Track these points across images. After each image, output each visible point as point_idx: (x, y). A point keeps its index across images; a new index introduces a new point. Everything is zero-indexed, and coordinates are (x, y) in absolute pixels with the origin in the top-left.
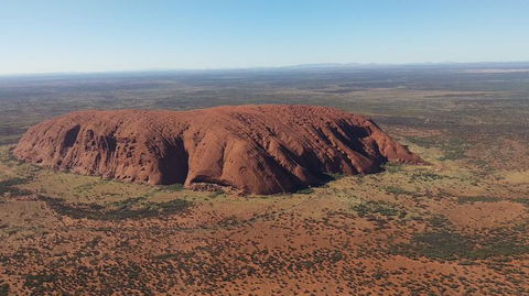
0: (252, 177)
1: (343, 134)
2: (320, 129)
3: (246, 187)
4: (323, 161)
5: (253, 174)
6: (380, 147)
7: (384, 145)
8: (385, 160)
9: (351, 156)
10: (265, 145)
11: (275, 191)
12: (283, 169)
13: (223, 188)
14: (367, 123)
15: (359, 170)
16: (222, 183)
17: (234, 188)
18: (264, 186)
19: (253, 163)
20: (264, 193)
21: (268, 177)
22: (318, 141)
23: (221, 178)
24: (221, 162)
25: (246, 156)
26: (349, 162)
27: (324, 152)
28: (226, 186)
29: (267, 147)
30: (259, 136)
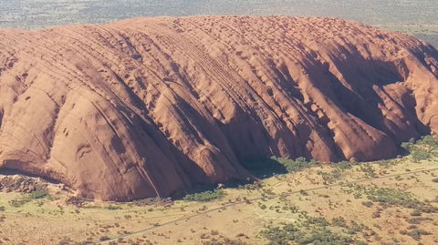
0: (98, 165)
1: (340, 76)
2: (284, 67)
3: (85, 186)
4: (273, 132)
5: (101, 160)
6: (420, 103)
7: (427, 101)
8: (421, 131)
9: (337, 122)
10: (148, 100)
11: (139, 194)
12: (172, 150)
13: (51, 186)
14: (403, 53)
15: (347, 151)
16: (49, 177)
17: (68, 186)
18: (120, 183)
19: (104, 137)
20: (119, 198)
21: (130, 165)
22: (270, 92)
23: (47, 166)
24: (49, 134)
25: (92, 123)
26: (328, 135)
27: (278, 114)
28: (56, 182)
29: (152, 105)
30: (142, 83)
